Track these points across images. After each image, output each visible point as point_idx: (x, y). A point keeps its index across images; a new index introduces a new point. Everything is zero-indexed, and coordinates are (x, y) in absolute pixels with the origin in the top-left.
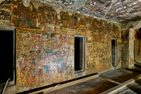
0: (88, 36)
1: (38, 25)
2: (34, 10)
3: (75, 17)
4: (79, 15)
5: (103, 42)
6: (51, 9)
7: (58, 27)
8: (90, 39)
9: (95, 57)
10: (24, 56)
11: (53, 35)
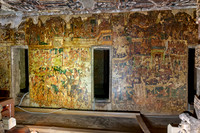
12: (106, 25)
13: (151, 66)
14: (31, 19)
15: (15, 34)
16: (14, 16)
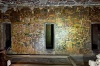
1: (21, 19)
3: (45, 10)
4: (49, 8)
8: (60, 25)
10: (15, 36)
11: (29, 24)
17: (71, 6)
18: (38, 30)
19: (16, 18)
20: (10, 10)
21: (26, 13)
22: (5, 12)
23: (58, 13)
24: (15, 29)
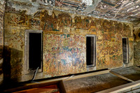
0: (98, 36)
1: (58, 28)
2: (55, 17)
3: (87, 20)
4: (90, 18)
5: (113, 41)
6: (67, 15)
7: (73, 29)
8: (100, 38)
9: (105, 54)
10: (48, 51)
11: (69, 35)
12: (93, 24)
13: (111, 46)
14: (46, 11)
15: (31, 20)
16: (30, 5)
17: (109, 20)
18: (79, 43)
19: (51, 25)
20: (43, 13)
21: (65, 20)
22: (33, 14)
23: (99, 26)
24: (49, 42)
